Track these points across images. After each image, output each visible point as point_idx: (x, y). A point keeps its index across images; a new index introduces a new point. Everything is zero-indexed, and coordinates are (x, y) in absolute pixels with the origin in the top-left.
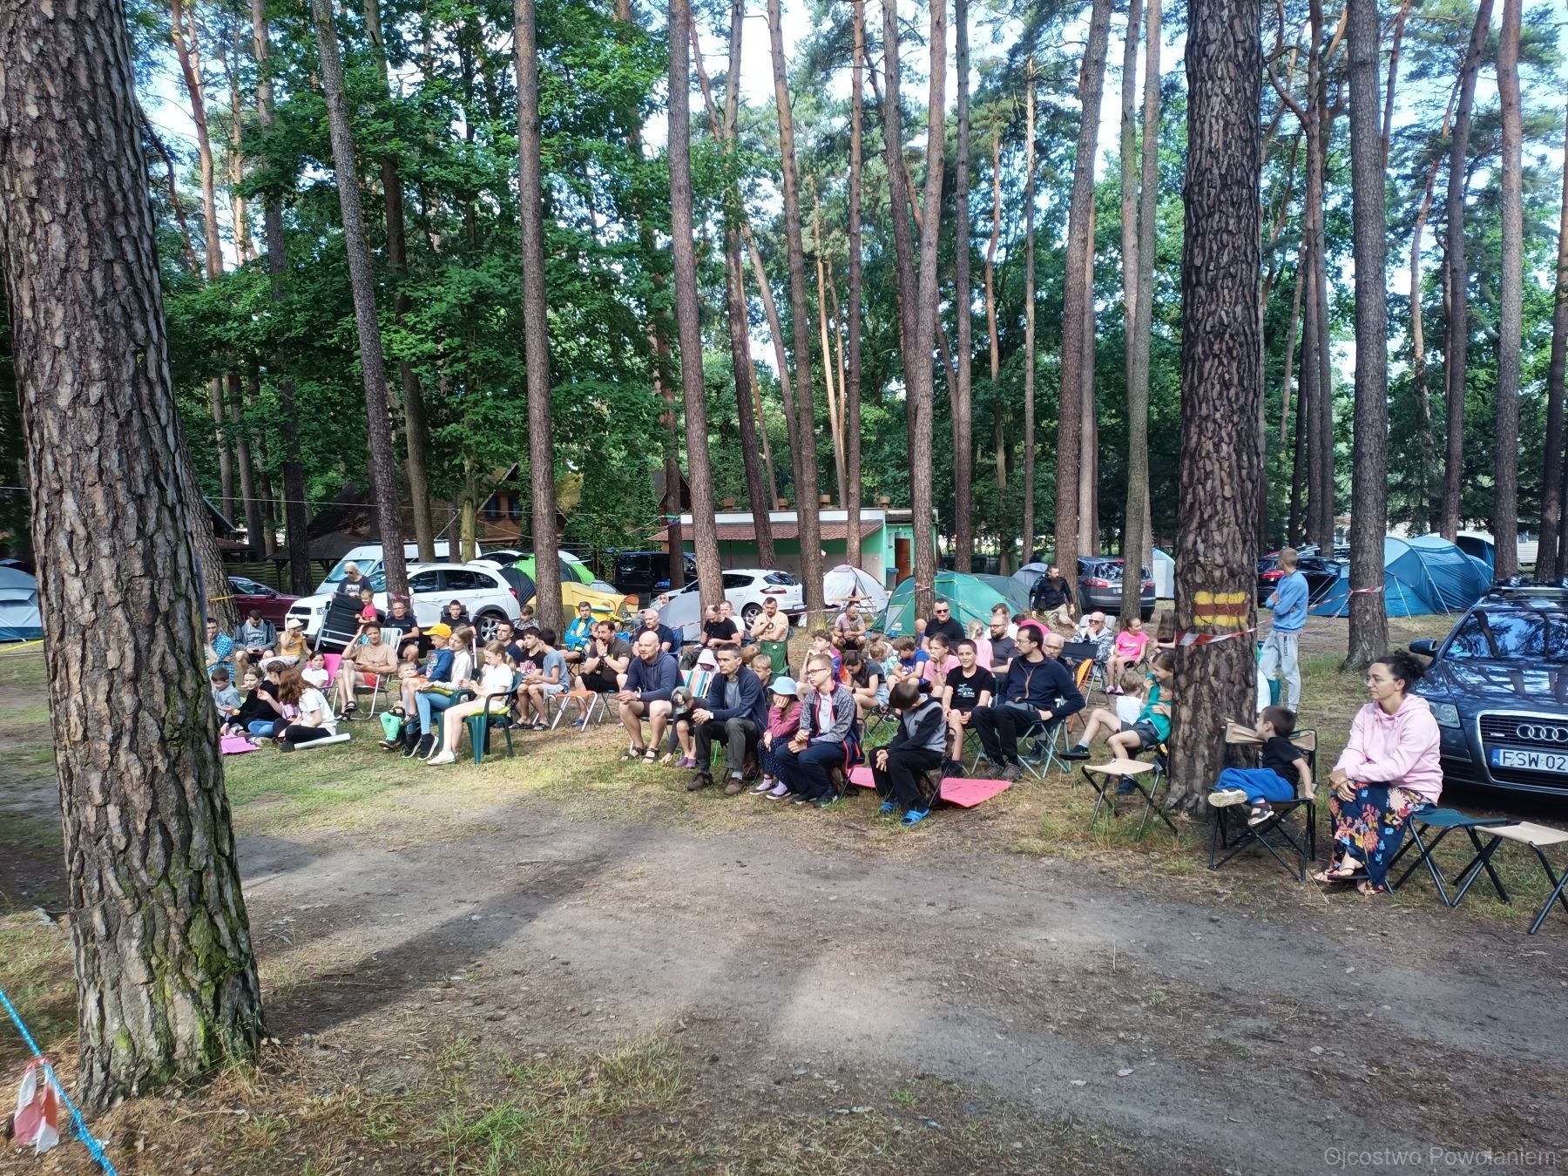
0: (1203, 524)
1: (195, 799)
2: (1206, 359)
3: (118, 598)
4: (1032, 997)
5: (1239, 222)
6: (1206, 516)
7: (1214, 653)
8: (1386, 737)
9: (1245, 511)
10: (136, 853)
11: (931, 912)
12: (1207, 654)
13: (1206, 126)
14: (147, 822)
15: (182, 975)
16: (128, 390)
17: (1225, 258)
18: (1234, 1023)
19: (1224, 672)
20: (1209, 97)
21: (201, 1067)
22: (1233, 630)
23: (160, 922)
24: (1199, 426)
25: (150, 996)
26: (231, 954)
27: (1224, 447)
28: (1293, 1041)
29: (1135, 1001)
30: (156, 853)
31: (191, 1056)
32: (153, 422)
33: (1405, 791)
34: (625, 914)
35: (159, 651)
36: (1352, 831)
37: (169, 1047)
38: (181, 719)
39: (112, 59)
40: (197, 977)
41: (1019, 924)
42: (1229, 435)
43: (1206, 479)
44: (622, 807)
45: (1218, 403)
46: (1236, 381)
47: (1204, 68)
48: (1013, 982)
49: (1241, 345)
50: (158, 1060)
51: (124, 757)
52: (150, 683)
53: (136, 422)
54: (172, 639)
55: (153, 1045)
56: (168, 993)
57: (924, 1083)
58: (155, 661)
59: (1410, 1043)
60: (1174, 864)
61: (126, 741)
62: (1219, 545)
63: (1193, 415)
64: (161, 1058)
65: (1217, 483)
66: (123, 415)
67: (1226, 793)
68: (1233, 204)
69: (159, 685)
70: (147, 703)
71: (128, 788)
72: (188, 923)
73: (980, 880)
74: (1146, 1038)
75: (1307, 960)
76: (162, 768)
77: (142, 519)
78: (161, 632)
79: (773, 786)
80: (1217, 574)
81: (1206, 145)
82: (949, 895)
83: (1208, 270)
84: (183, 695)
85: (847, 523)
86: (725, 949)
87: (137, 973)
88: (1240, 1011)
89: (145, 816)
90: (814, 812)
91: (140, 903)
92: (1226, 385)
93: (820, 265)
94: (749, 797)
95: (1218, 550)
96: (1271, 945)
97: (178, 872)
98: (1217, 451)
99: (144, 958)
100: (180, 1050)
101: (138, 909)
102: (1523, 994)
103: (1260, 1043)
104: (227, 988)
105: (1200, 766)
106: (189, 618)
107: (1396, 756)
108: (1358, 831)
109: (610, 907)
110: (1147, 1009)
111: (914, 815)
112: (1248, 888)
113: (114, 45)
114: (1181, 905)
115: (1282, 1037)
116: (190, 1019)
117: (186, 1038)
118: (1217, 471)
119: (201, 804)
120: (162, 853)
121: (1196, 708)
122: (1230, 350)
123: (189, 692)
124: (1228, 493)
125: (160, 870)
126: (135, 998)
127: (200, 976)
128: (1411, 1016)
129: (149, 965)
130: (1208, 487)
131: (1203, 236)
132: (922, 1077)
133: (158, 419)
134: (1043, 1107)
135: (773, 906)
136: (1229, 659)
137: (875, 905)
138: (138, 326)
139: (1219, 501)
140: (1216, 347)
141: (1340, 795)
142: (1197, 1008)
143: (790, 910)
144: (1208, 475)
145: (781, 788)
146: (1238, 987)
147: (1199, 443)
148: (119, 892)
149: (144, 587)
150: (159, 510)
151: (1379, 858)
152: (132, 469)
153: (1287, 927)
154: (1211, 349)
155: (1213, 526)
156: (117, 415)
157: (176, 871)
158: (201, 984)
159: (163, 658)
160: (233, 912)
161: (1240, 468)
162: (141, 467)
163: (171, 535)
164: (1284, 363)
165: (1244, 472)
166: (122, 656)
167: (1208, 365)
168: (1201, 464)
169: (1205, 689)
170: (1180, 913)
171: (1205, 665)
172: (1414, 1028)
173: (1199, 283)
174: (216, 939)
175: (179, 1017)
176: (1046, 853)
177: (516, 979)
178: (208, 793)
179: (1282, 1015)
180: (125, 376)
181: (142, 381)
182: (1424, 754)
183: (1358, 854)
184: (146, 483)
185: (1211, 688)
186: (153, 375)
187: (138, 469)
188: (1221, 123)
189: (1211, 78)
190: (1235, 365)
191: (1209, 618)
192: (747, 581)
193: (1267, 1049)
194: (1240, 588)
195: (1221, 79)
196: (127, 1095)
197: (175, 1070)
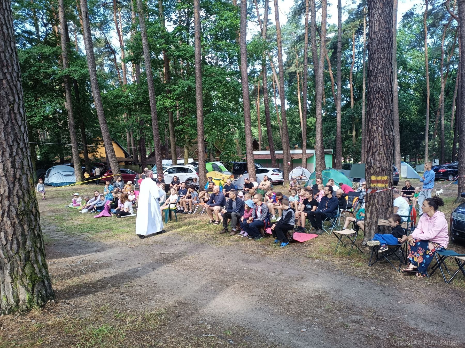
0: (373, 154)
1: (28, 231)
2: (374, 100)
3: (4, 174)
4: (288, 304)
5: (384, 55)
6: (374, 151)
7: (377, 196)
8: (429, 225)
9: (387, 149)
10: (9, 246)
11: (273, 274)
12: (375, 196)
13: (373, 24)
14: (12, 237)
15: (22, 281)
16: (7, 115)
17: (380, 67)
18: (350, 317)
19: (380, 202)
20: (374, 15)
21: (27, 307)
22: (384, 188)
23: (16, 265)
24: (372, 122)
25: (12, 287)
26: (39, 276)
27: (380, 128)
28: (367, 324)
29: (321, 307)
30: (15, 246)
31: (24, 304)
32: (16, 124)
33: (434, 243)
34: (181, 270)
35: (16, 189)
36: (413, 256)
37: (17, 301)
38: (23, 208)
39: (3, 23)
40: (26, 282)
41: (298, 280)
42: (381, 124)
43: (374, 139)
44: (199, 238)
45: (378, 114)
46: (384, 107)
47: (372, 5)
48: (284, 298)
49: (385, 95)
50: (14, 305)
51: (5, 219)
52: (13, 198)
53: (10, 124)
54: (21, 186)
55: (12, 300)
56: (18, 286)
57: (237, 329)
58: (15, 192)
59: (408, 328)
60: (357, 264)
61: (6, 214)
62: (378, 161)
63: (370, 118)
64: (15, 304)
65: (378, 140)
66: (5, 122)
67: (373, 241)
68: (382, 49)
69: (16, 199)
70: (12, 204)
71: (6, 228)
72: (24, 266)
73: (293, 265)
74: (317, 320)
75: (386, 298)
76: (17, 222)
77: (11, 152)
78: (17, 184)
79: (244, 233)
80: (378, 170)
81: (373, 30)
82: (281, 269)
83: (374, 71)
84: (24, 202)
85: (302, 154)
86: (203, 283)
87: (8, 280)
88: (354, 313)
89: (12, 235)
90: (254, 242)
91: (10, 260)
92: (380, 108)
93: (298, 75)
94: (236, 237)
95: (378, 162)
96: (377, 292)
97: (21, 252)
98: (378, 130)
99: (10, 275)
100: (21, 302)
101: (9, 262)
102: (458, 315)
103: (355, 324)
104: (36, 285)
105: (373, 232)
106: (27, 180)
107: (430, 231)
108: (415, 256)
109: (178, 268)
110: (323, 310)
111: (283, 244)
112: (378, 273)
113: (5, 19)
114: (353, 276)
115: (363, 323)
116: (24, 294)
117: (23, 299)
118: (377, 136)
119: (30, 233)
120: (16, 246)
121: (372, 213)
122: (382, 97)
123: (26, 201)
124: (381, 143)
125: (16, 251)
126: (8, 286)
127: (28, 281)
128: (413, 319)
129: (12, 278)
130: (375, 142)
131: (373, 60)
132: (238, 327)
133: (18, 124)
134: (271, 339)
135: (226, 270)
136: (382, 198)
137: (257, 272)
138: (11, 98)
139: (378, 146)
140: (377, 96)
141: (410, 244)
142: (340, 311)
143: (230, 272)
144: (375, 138)
145: (246, 234)
146: (357, 306)
147: (372, 127)
148: (3, 257)
149: (11, 171)
150: (17, 149)
151: (423, 265)
152: (8, 138)
153: (385, 287)
154: (375, 97)
155: (376, 154)
156: (3, 122)
157: (21, 251)
158: (28, 284)
159: (18, 191)
160: (41, 264)
161: (385, 135)
162: (11, 137)
163: (21, 156)
164: (452, 101)
165: (387, 137)
166: (5, 190)
167: (374, 102)
168: (372, 134)
169: (374, 207)
170: (352, 280)
171: (374, 199)
172: (412, 324)
173: (371, 75)
174: (34, 271)
175: (21, 293)
176: (317, 258)
177: (139, 287)
178: (32, 230)
179: (367, 315)
180: (6, 112)
181: (12, 113)
182: (441, 231)
183: (415, 264)
184: (13, 141)
185: (376, 207)
186: (16, 111)
187: (10, 138)
188: (378, 23)
189: (375, 8)
190: (383, 102)
191: (375, 184)
192: (267, 171)
193: (356, 326)
194: (386, 175)
195: (378, 8)
196: (4, 314)
197: (19, 307)
